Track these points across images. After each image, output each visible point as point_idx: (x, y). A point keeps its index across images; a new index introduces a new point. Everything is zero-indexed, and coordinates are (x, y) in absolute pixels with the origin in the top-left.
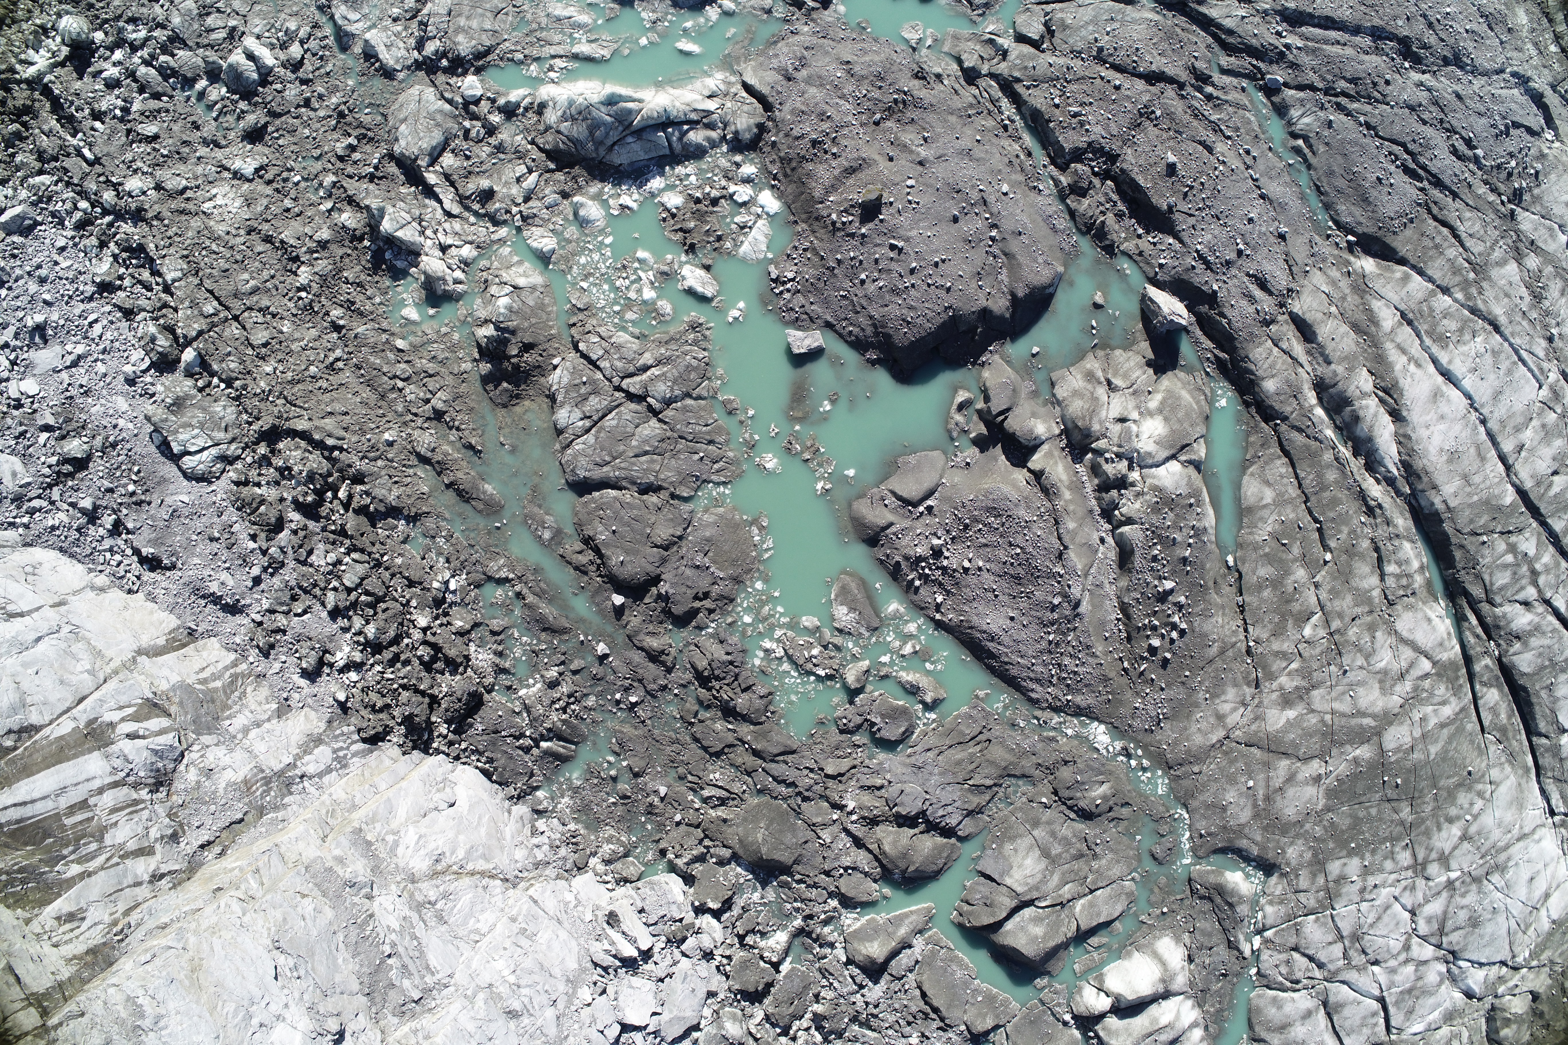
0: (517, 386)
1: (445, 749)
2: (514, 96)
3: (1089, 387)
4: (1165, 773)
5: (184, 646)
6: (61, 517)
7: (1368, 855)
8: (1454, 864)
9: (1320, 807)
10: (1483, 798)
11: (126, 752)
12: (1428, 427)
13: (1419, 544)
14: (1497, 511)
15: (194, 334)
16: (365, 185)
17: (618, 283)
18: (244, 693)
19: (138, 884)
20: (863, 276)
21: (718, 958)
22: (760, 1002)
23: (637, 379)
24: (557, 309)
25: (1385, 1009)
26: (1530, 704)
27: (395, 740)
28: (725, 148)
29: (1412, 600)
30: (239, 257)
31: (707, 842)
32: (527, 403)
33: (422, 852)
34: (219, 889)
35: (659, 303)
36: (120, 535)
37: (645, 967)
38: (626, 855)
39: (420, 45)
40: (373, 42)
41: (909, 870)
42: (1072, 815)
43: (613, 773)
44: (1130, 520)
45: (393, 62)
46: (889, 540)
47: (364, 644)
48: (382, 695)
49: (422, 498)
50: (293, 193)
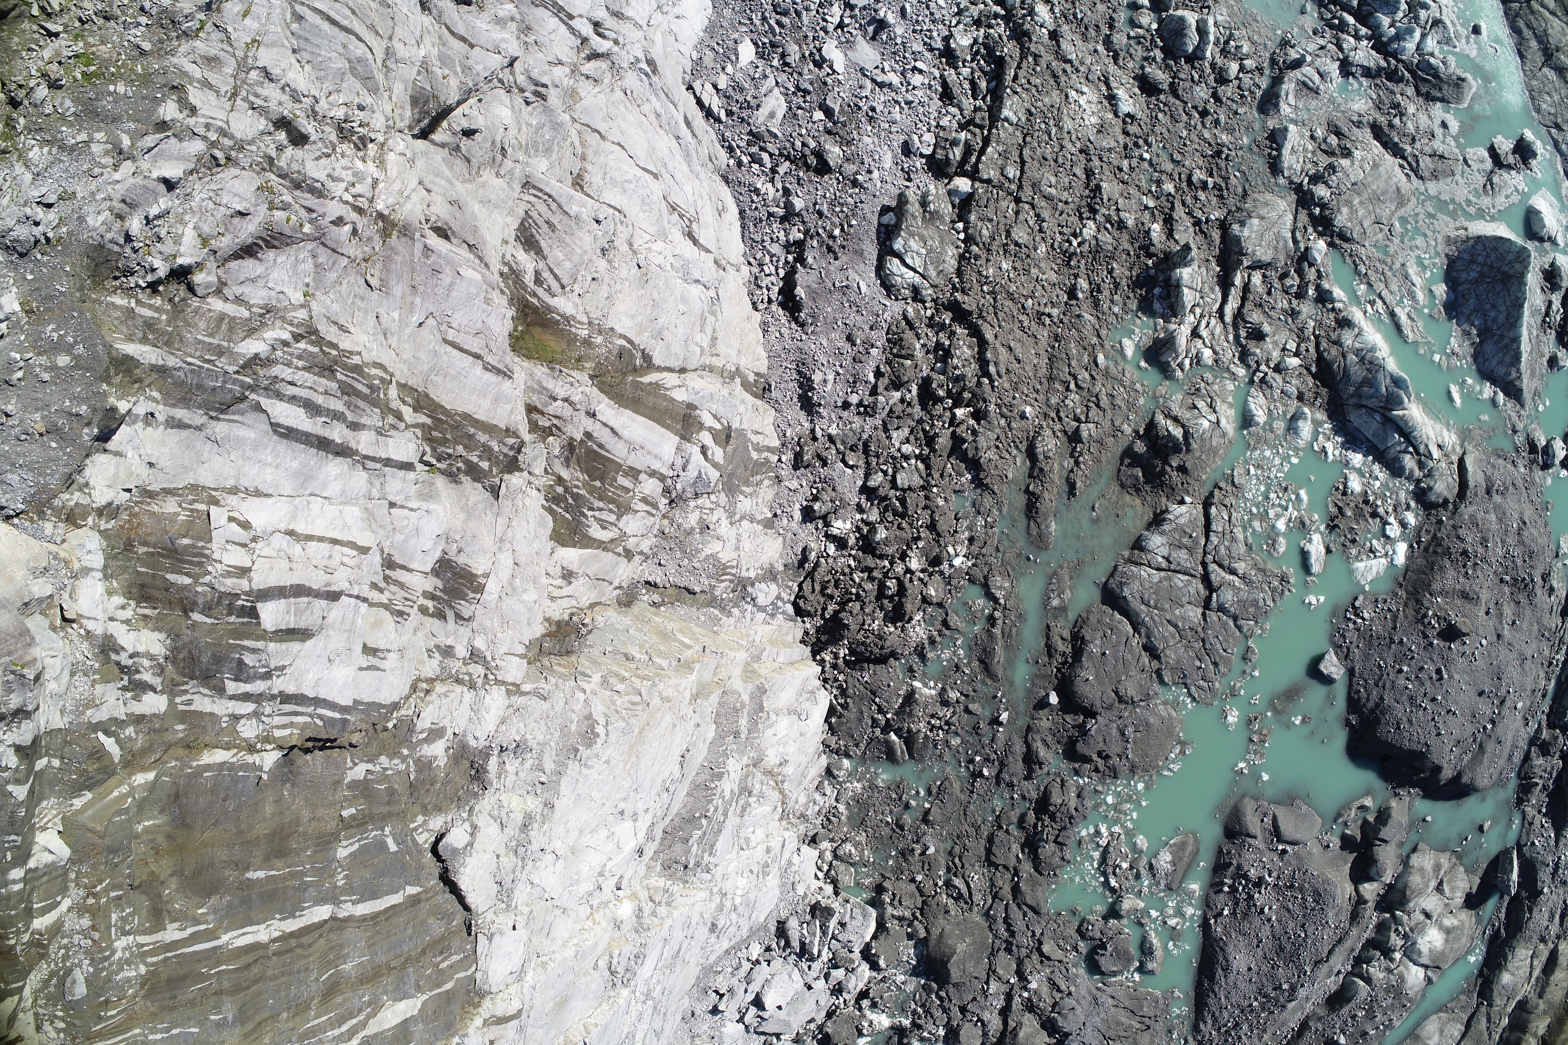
0: (1146, 484)
1: (828, 666)
2: (1338, 293)
3: (1430, 874)
5: (760, 397)
6: (769, 190)
11: (691, 458)
15: (985, 177)
16: (1188, 222)
17: (1272, 495)
18: (762, 482)
19: (611, 584)
20: (1405, 669)
21: (841, 1000)
23: (1223, 574)
27: (808, 626)
28: (1412, 488)
30: (1060, 160)
31: (918, 915)
32: (1138, 501)
33: (781, 749)
35: (1281, 539)
36: (788, 252)
37: (803, 965)
38: (852, 864)
39: (1315, 179)
40: (1289, 136)
43: (913, 803)
44: (1368, 980)
45: (1286, 165)
46: (1242, 845)
47: (862, 535)
48: (836, 586)
49: (1003, 477)
50: (1134, 163)
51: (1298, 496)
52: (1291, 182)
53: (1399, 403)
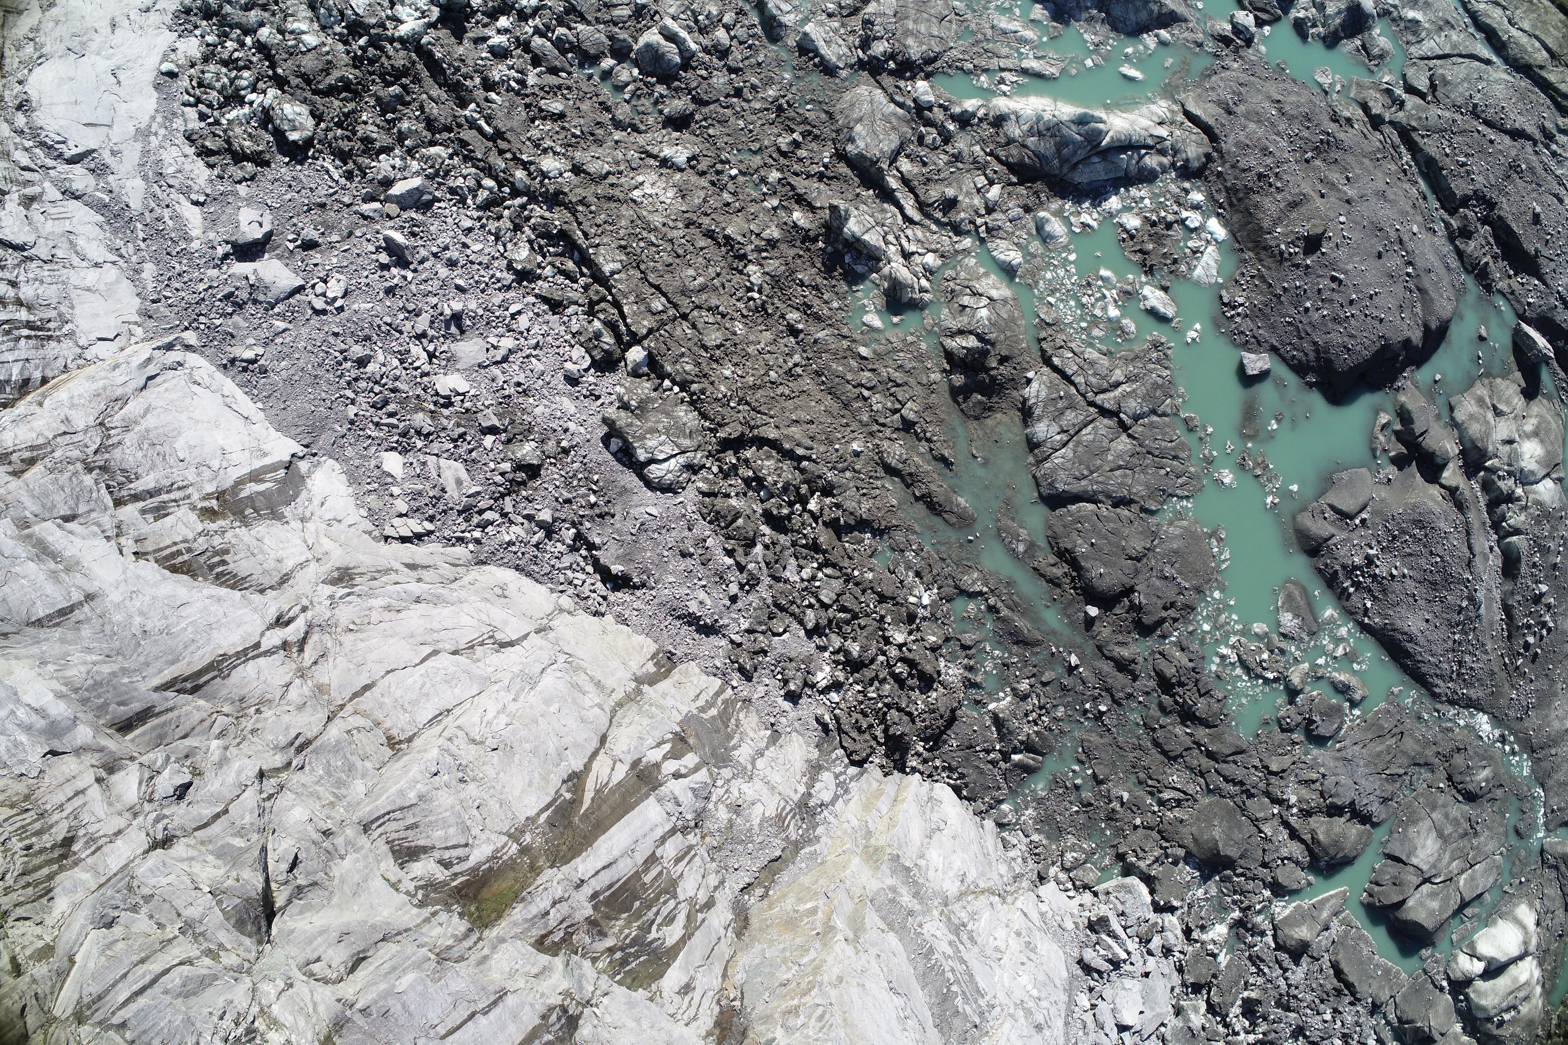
0: (991, 398)
1: (920, 767)
2: (970, 104)
3: (1480, 411)
4: (1530, 757)
5: (671, 671)
6: (517, 531)
11: (674, 792)
15: (645, 331)
16: (814, 184)
17: (1084, 300)
18: (739, 720)
19: (719, 940)
20: (1308, 304)
21: (1177, 954)
23: (1111, 394)
27: (877, 761)
28: (1173, 175)
30: (681, 252)
31: (1165, 844)
32: (999, 416)
33: (950, 874)
35: (1124, 321)
36: (578, 550)
37: (1126, 968)
38: (1084, 864)
39: (865, 44)
40: (814, 37)
41: (1336, 856)
42: (1461, 799)
43: (1078, 781)
44: (1517, 532)
45: (834, 59)
46: (1330, 551)
47: (843, 663)
48: (865, 715)
49: (891, 509)
50: (731, 186)
51: (1102, 278)
52: (852, 66)
53: (1100, 134)
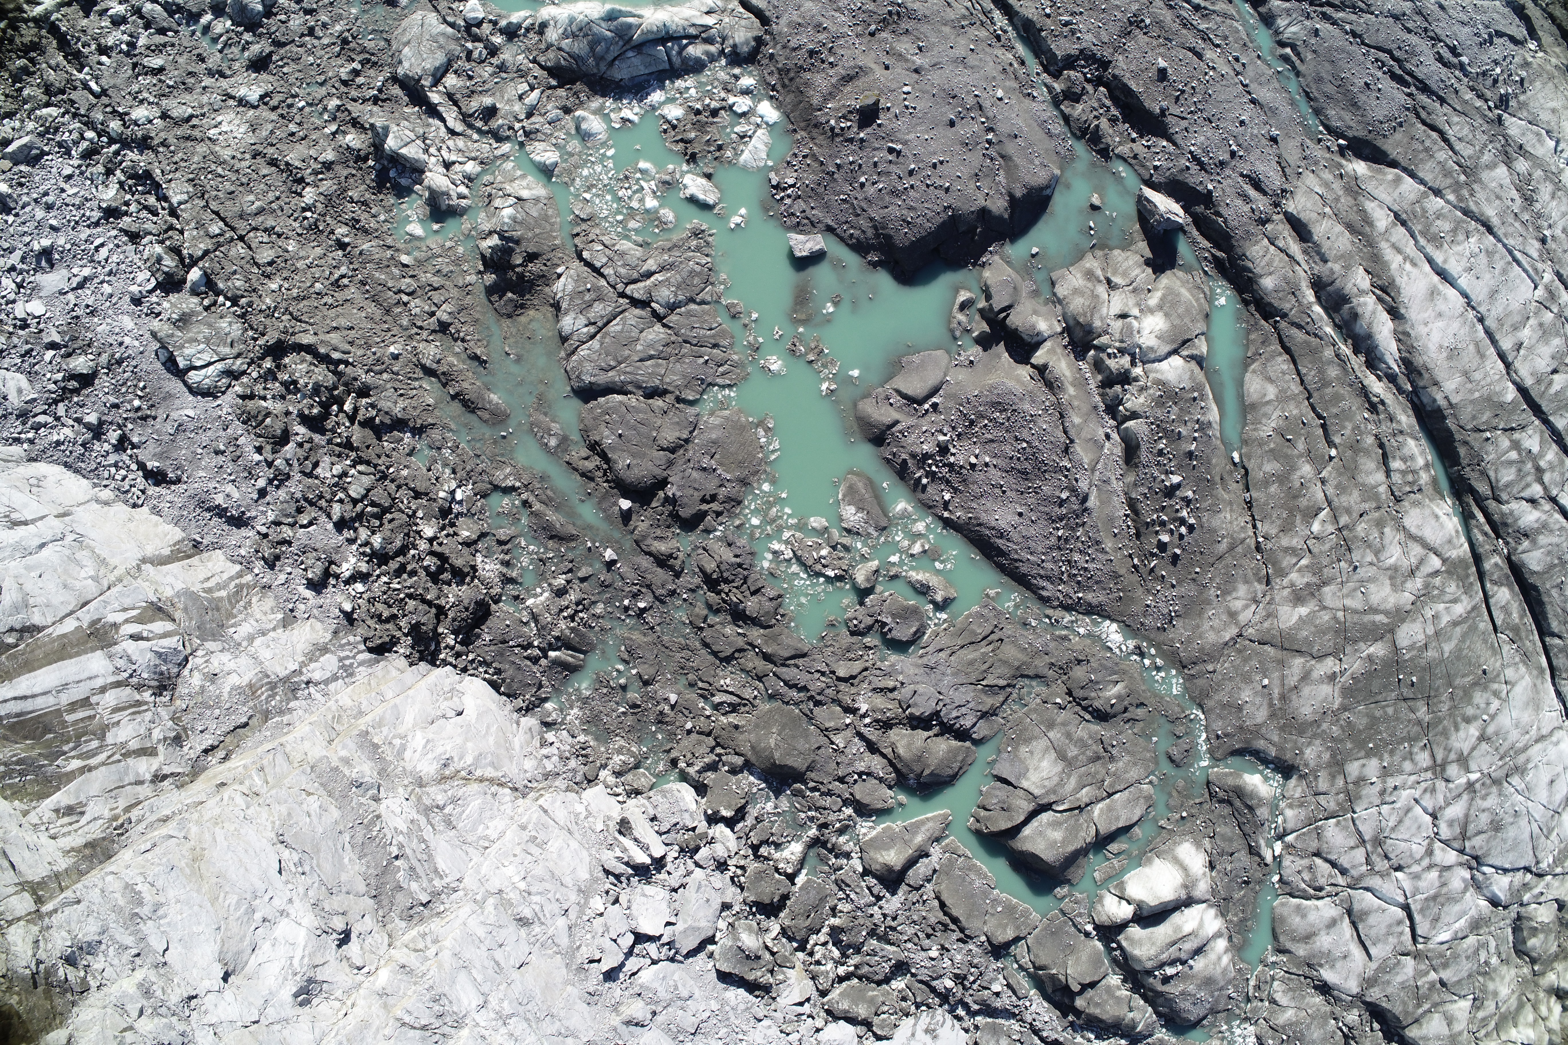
0: (522, 295)
1: (452, 660)
2: (515, 16)
3: (1089, 285)
4: (1179, 673)
5: (189, 557)
6: (67, 432)
7: (1386, 756)
8: (1473, 766)
9: (1336, 706)
10: (1499, 698)
11: (130, 652)
12: (1426, 324)
13: (1423, 442)
14: (1499, 407)
15: (200, 253)
16: (368, 107)
18: (249, 603)
19: (140, 783)
20: (863, 179)
21: (733, 869)
22: (776, 916)
23: (641, 285)
24: (561, 220)
25: (1410, 917)
26: (1541, 604)
27: (402, 651)
28: (723, 62)
29: (1418, 496)
30: (244, 180)
31: (719, 750)
32: (532, 313)
33: (430, 756)
34: (223, 784)
36: (125, 451)
37: (658, 876)
38: (637, 766)
41: (925, 773)
42: (1088, 717)
43: (622, 681)
44: (1135, 415)
46: (896, 438)
47: (369, 556)
48: (390, 606)
49: (427, 409)
50: (298, 118)
51: (641, 171)
53: (631, 28)
